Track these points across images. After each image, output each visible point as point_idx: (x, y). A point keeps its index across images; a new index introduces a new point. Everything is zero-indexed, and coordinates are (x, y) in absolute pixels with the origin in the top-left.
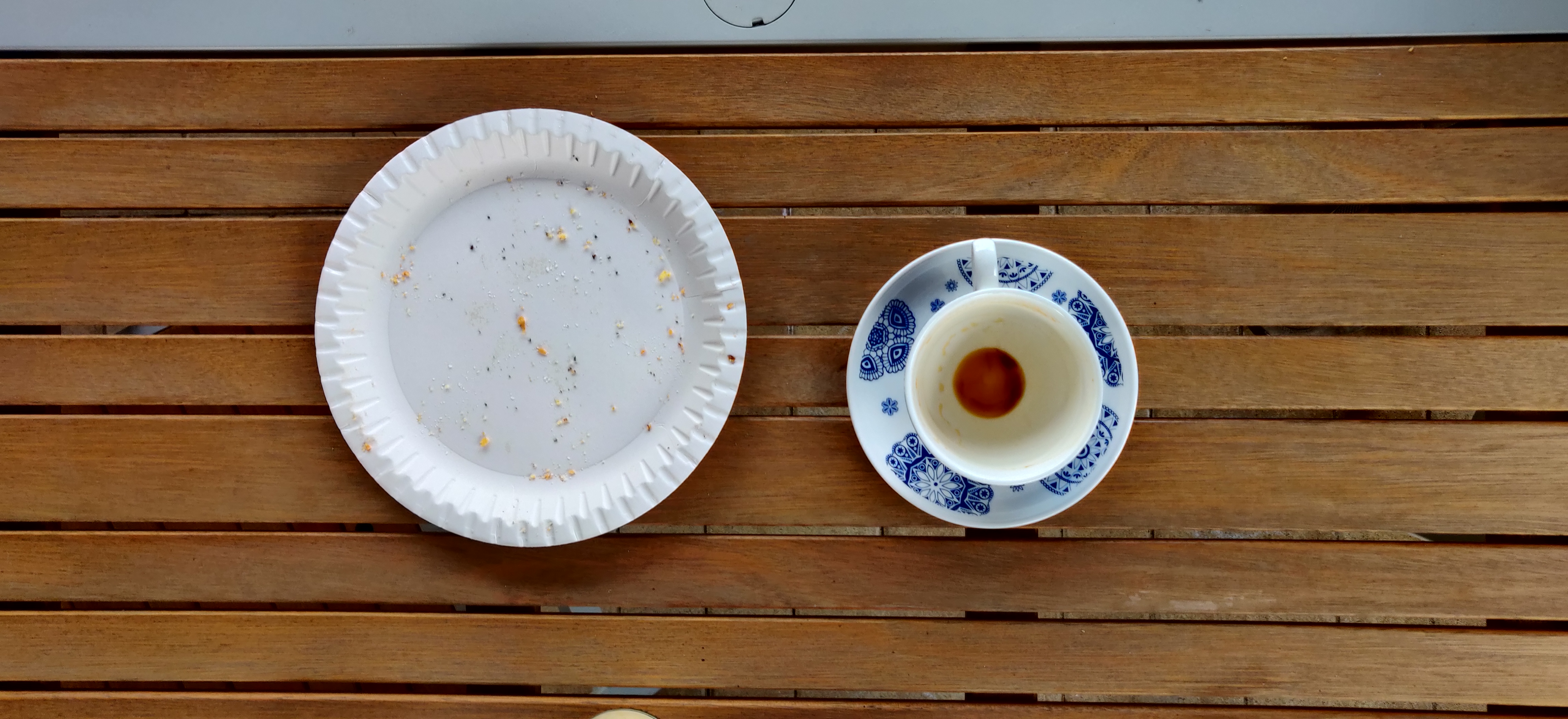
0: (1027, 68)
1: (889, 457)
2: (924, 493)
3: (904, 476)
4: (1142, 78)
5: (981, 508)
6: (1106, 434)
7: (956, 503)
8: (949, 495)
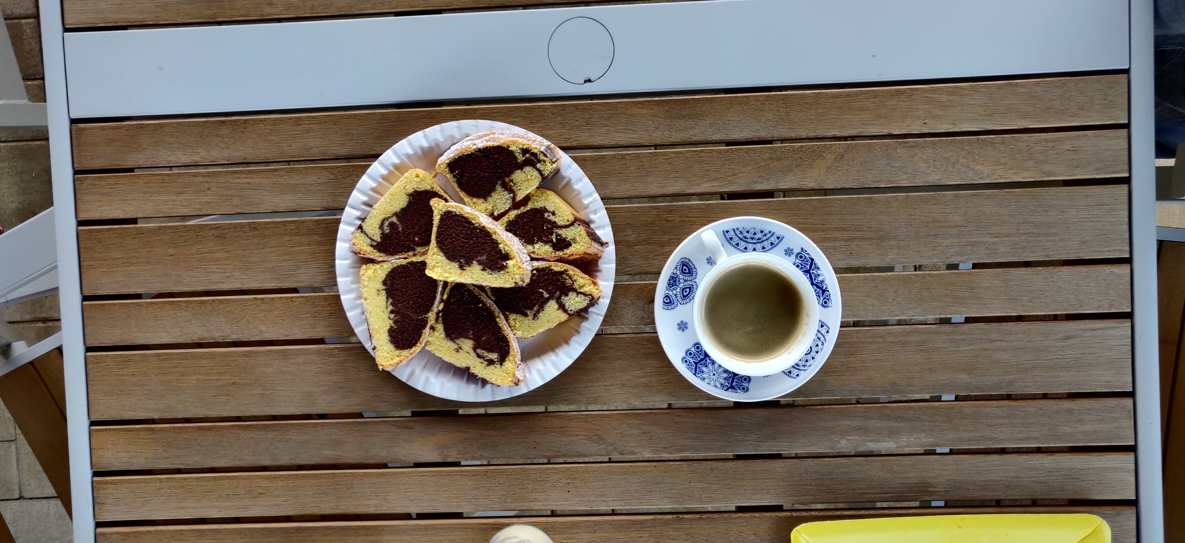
0: (763, 104)
1: (683, 358)
2: (707, 381)
3: (694, 371)
4: (838, 108)
5: (743, 389)
6: (822, 339)
7: (727, 386)
8: (723, 381)
